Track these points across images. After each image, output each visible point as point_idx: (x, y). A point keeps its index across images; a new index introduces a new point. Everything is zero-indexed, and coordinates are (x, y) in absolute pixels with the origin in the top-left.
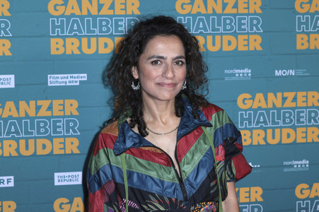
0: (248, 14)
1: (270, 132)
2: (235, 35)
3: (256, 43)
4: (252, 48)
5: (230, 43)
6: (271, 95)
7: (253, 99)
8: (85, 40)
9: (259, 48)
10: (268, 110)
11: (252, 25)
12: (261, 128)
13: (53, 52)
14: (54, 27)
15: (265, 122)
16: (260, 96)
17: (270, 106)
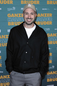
0: (49, 17)
1: (53, 41)
2: (46, 21)
3: (51, 23)
4: (50, 24)
5: (45, 23)
6: (54, 34)
7: (50, 35)
8: (15, 22)
9: (51, 24)
10: (53, 37)
11: (50, 19)
12: (52, 41)
13: (9, 25)
14: (9, 20)
15: (52, 39)
16: (51, 34)
17: (54, 36)
